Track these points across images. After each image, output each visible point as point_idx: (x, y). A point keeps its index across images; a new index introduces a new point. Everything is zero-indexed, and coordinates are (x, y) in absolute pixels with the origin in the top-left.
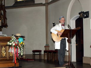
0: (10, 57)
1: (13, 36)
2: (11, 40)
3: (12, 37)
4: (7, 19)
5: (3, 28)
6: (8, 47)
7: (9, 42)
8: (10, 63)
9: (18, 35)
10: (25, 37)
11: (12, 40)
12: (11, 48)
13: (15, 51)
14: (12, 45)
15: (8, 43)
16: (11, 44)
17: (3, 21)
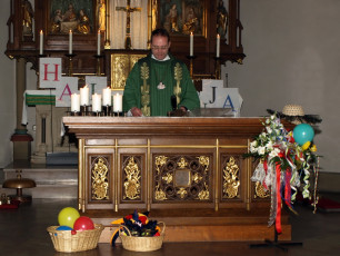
0: (256, 201)
1: (272, 117)
2: (264, 134)
3: (268, 122)
4: (241, 28)
5: (228, 63)
6: (249, 161)
7: (255, 143)
9: (292, 111)
10: (319, 121)
11: (266, 131)
12: (261, 165)
13: (278, 179)
14: (267, 154)
15: (253, 147)
16: (261, 151)
17: (227, 37)
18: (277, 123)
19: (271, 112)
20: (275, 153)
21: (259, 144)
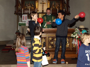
0: (73, 48)
1: (77, 28)
2: (75, 32)
3: (76, 29)
4: (70, 7)
6: (71, 39)
7: (72, 34)
8: (73, 54)
9: (82, 27)
10: (88, 29)
12: (74, 40)
13: (78, 43)
17: (66, 9)
18: (78, 30)
19: (76, 27)
20: (77, 37)
21: (74, 35)
